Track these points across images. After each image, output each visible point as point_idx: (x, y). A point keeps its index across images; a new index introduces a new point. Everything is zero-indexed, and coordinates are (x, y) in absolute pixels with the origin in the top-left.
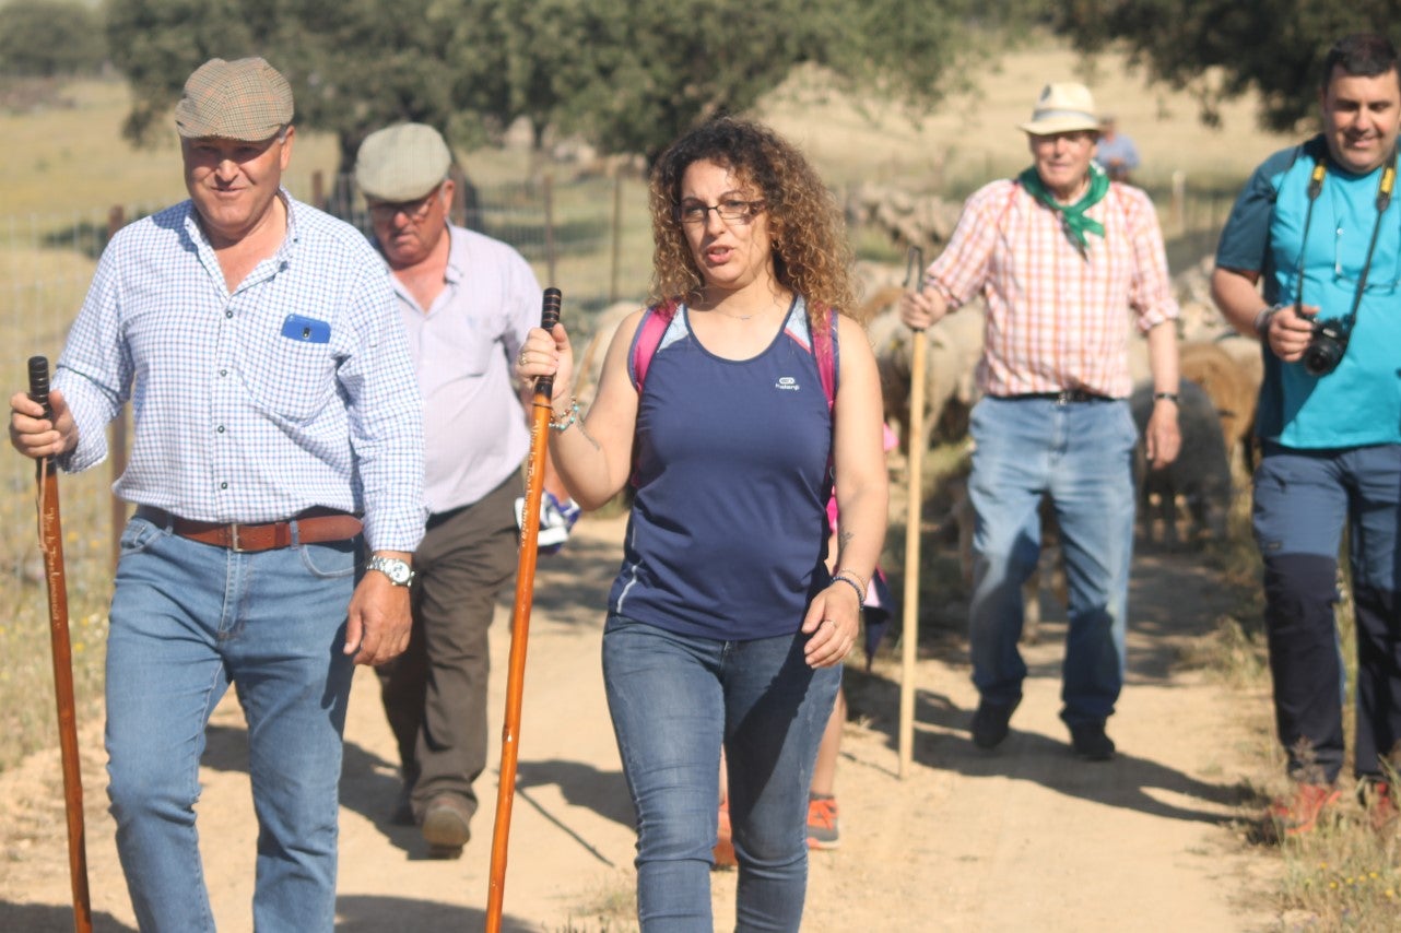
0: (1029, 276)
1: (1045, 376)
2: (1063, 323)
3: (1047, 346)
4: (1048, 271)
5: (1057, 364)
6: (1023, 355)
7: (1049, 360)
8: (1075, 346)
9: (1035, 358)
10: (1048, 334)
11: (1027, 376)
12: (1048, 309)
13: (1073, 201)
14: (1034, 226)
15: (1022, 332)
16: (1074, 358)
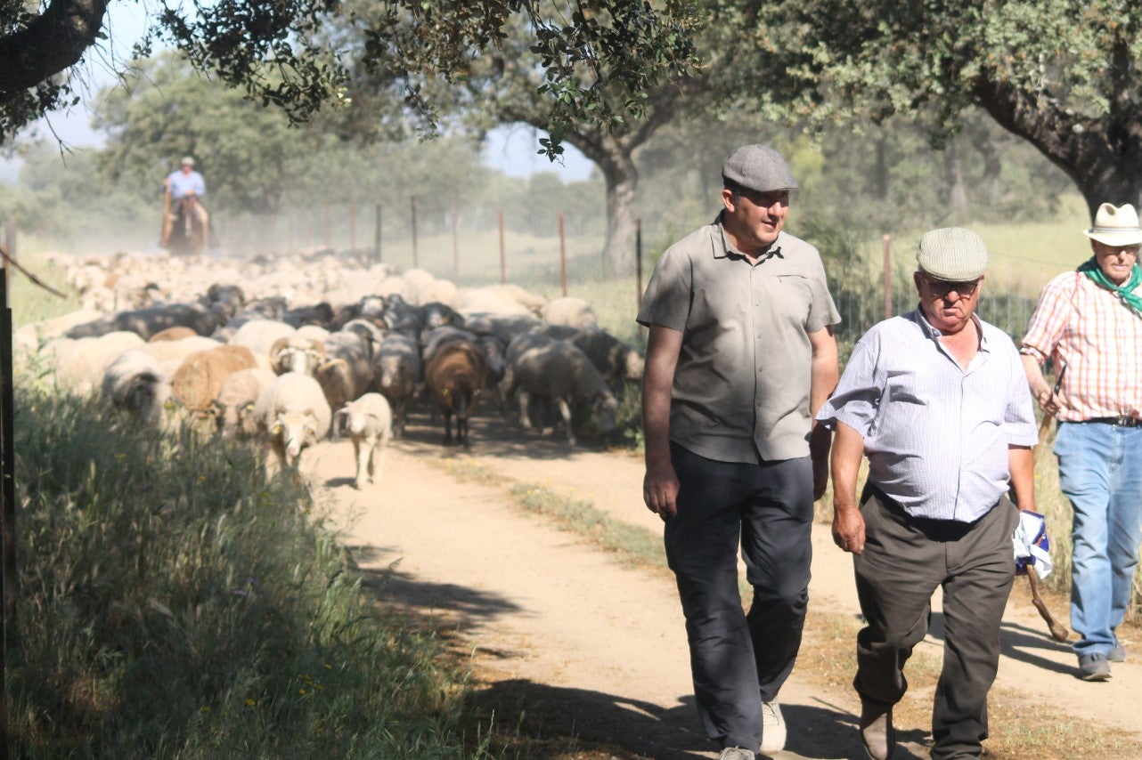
0: (1097, 336)
1: (1108, 406)
2: (1123, 368)
3: (1112, 384)
4: (1110, 333)
5: (1119, 398)
6: (1093, 392)
7: (1112, 394)
8: (1132, 384)
9: (1103, 393)
10: (1112, 376)
11: (1095, 406)
12: (1113, 359)
13: (1124, 285)
14: (1098, 302)
15: (1093, 375)
16: (1130, 393)
